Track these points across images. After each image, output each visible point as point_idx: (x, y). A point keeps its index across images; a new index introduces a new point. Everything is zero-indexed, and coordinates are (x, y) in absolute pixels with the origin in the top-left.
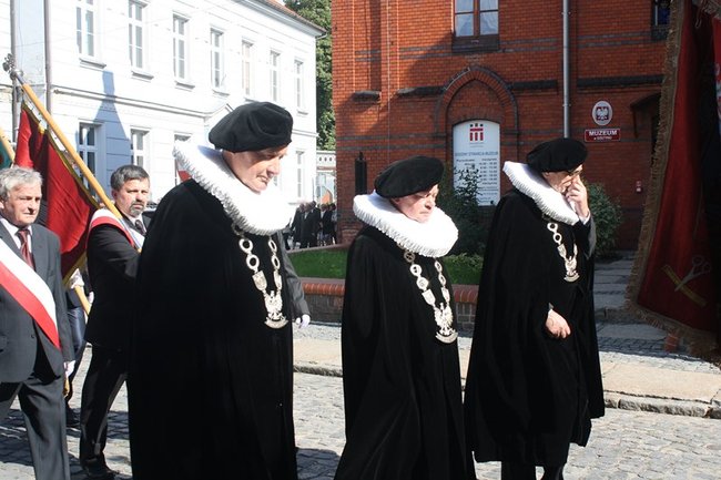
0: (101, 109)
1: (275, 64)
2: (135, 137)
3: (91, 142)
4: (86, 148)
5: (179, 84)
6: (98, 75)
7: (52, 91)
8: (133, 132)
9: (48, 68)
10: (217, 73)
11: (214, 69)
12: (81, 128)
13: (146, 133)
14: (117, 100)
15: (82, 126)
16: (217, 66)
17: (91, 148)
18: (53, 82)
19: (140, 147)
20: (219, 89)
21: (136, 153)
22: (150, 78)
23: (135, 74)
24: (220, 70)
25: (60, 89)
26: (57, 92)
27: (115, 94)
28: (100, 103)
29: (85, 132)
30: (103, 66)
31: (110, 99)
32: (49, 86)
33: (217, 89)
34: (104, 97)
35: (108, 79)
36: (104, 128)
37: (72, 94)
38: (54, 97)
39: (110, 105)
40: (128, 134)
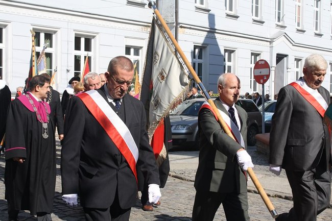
0: (207, 37)
1: (317, 7)
2: (227, 54)
3: (200, 57)
4: (197, 61)
5: (255, 21)
6: (205, 16)
7: (179, 26)
8: (226, 51)
9: (176, 13)
10: (279, 13)
11: (277, 11)
12: (195, 49)
13: (233, 51)
14: (217, 31)
15: (195, 47)
16: (279, 9)
17: (200, 61)
18: (180, 21)
19: (229, 60)
20: (280, 24)
21: (227, 64)
22: (237, 17)
23: (228, 15)
24: (281, 12)
25: (183, 25)
26: (181, 27)
27: (216, 28)
28: (206, 33)
29: (197, 50)
30: (208, 11)
31: (212, 31)
32: (177, 24)
33: (279, 23)
34: (208, 30)
35: (212, 18)
36: (208, 48)
37: (190, 28)
38: (180, 30)
39: (212, 35)
40: (222, 52)
